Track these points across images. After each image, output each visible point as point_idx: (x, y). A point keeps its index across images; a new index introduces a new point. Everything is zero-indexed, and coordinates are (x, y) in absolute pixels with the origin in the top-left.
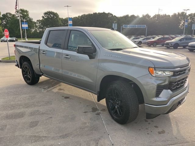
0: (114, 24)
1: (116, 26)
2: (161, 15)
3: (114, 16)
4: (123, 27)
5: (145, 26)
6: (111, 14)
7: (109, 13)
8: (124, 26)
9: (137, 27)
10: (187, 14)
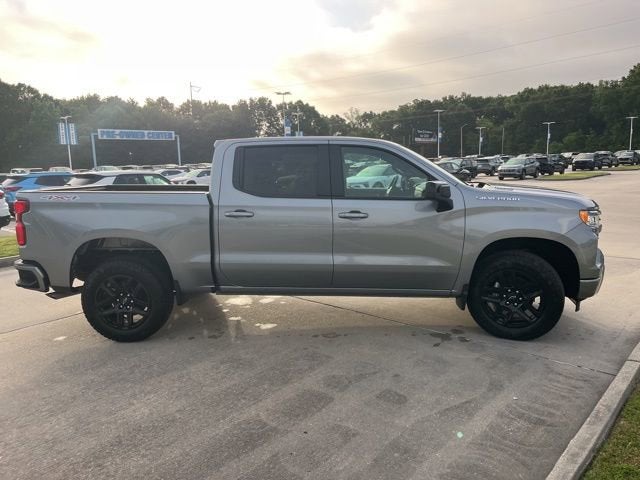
0: (61, 126)
1: (73, 132)
2: (203, 103)
3: (46, 96)
4: (100, 138)
5: (174, 136)
6: (30, 90)
7: (20, 85)
8: (103, 133)
9: (146, 138)
10: (274, 105)
